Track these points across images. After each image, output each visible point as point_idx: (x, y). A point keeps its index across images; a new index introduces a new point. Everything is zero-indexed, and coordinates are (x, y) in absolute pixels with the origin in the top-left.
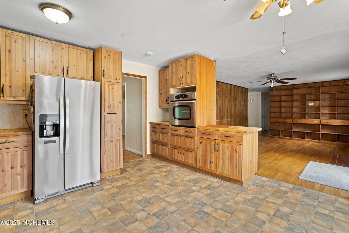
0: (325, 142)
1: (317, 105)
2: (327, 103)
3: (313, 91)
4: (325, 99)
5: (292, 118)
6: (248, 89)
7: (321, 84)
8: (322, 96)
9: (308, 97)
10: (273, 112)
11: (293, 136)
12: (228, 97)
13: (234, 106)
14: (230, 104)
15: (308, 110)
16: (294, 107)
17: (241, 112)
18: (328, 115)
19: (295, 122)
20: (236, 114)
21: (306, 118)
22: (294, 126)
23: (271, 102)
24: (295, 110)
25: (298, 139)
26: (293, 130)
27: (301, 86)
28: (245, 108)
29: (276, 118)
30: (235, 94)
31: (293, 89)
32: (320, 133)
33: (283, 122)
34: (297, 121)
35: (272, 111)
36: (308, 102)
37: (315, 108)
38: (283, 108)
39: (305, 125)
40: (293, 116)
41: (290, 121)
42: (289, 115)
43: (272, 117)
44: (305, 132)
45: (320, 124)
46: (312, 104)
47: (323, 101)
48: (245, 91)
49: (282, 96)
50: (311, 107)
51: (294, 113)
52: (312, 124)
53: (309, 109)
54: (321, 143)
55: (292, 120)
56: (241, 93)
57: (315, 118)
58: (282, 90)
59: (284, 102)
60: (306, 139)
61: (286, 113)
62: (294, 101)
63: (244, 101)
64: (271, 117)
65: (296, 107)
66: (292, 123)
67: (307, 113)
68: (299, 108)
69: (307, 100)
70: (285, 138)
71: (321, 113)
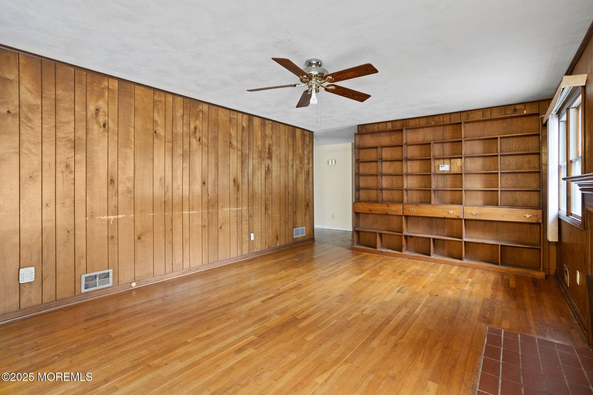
0: (473, 265)
1: (456, 170)
2: (476, 165)
3: (448, 133)
4: (473, 154)
5: (402, 202)
6: (312, 132)
7: (464, 116)
8: (467, 148)
9: (436, 150)
10: (364, 189)
11: (404, 248)
12: (239, 146)
13: (263, 173)
14: (245, 165)
15: (438, 181)
16: (407, 175)
17: (291, 189)
18: (480, 194)
19: (408, 212)
20: (271, 193)
21: (433, 202)
22: (407, 222)
23: (358, 163)
24: (410, 182)
25: (415, 257)
26: (405, 233)
27: (423, 122)
28: (302, 177)
29: (369, 201)
30: (267, 142)
31: (404, 131)
32: (462, 242)
33: (382, 213)
34: (413, 210)
35: (362, 185)
36: (437, 162)
37: (452, 176)
38: (384, 177)
39: (432, 221)
40: (405, 198)
41: (397, 209)
42: (396, 195)
43: (361, 199)
44: (430, 239)
45: (461, 219)
46: (445, 168)
47: (468, 160)
48: (303, 136)
49: (382, 147)
50: (444, 174)
51: (407, 190)
52: (445, 218)
53: (440, 178)
54: (465, 266)
55: (400, 207)
56: (291, 140)
57: (453, 203)
58: (382, 134)
59: (386, 163)
60: (433, 256)
61: (390, 190)
62: (407, 159)
63: (301, 162)
64: (359, 199)
65: (411, 175)
66: (402, 216)
67: (434, 191)
68: (418, 178)
69: (434, 156)
70: (386, 254)
71: (465, 191)
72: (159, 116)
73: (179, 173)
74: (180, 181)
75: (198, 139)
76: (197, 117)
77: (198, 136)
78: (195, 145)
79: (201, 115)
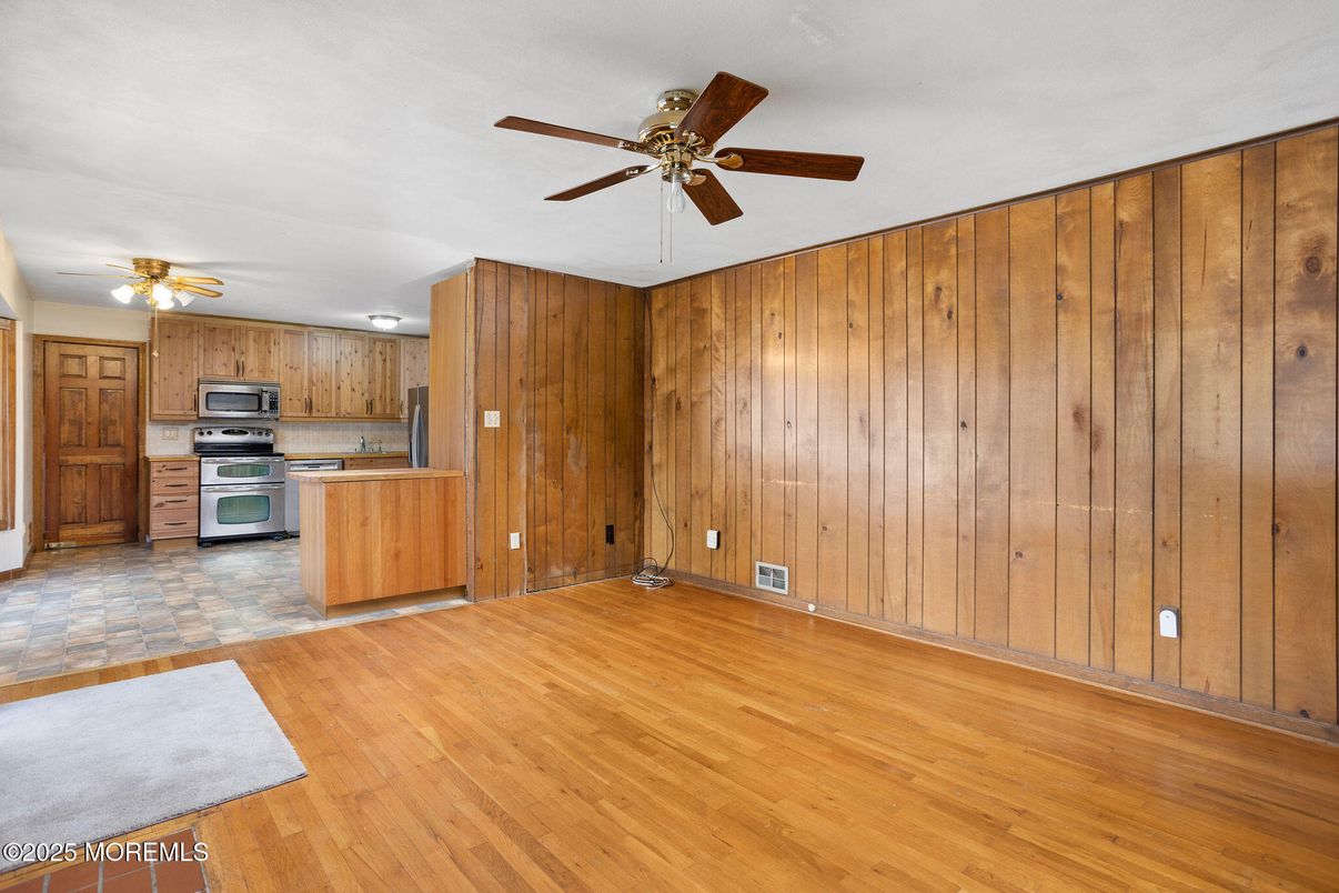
72: (857, 292)
73: (900, 403)
74: (901, 422)
75: (945, 314)
76: (942, 259)
77: (944, 306)
78: (937, 331)
79: (953, 250)
